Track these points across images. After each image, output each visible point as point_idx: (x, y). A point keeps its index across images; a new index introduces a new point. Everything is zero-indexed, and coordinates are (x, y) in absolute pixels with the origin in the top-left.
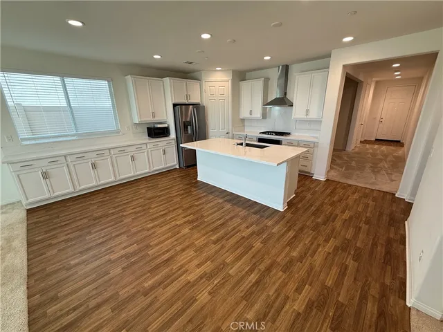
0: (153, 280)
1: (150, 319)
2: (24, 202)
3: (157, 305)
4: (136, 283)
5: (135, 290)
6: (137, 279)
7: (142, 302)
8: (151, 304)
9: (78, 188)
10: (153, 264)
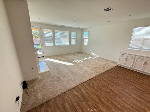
0: (105, 101)
1: (92, 102)
2: (118, 63)
3: (96, 104)
4: (102, 96)
5: (100, 96)
6: (104, 96)
7: (96, 99)
8: (96, 102)
9: (133, 68)
10: (112, 100)
